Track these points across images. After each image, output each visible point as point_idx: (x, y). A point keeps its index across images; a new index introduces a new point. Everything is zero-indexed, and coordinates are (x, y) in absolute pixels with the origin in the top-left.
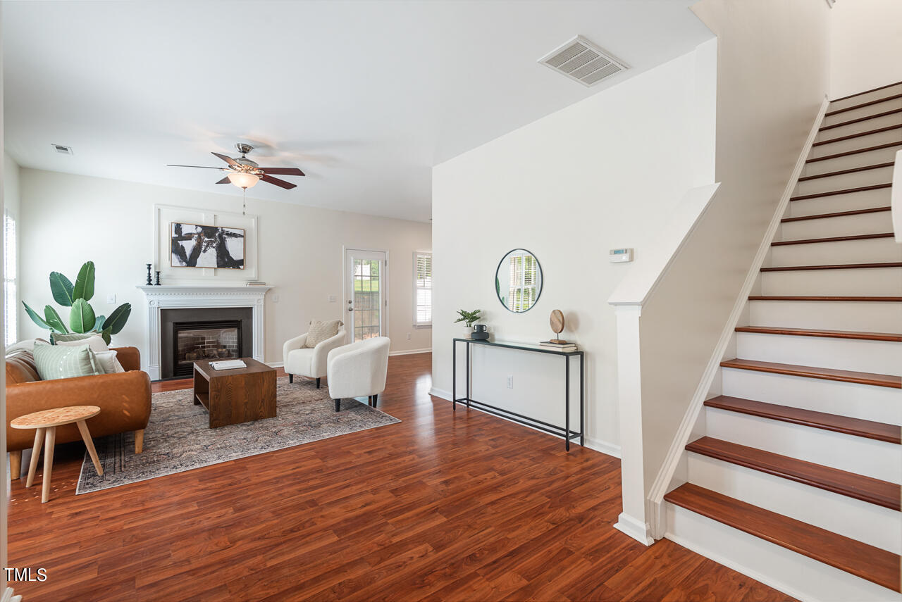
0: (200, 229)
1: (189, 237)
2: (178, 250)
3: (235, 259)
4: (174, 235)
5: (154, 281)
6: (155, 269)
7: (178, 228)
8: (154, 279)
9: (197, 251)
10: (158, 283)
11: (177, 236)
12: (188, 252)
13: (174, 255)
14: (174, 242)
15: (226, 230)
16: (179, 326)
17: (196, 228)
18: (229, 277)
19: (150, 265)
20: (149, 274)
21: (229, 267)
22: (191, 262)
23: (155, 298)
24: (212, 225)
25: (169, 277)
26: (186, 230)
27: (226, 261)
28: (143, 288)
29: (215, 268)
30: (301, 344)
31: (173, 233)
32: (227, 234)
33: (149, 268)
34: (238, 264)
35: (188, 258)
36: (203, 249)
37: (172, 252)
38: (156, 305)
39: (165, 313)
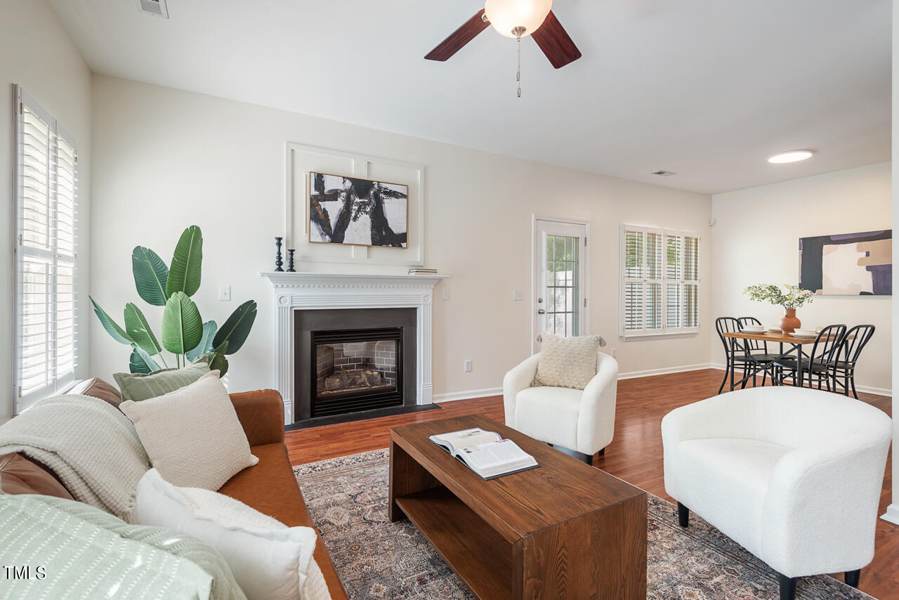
0: (348, 184)
1: (334, 195)
2: (318, 217)
3: (395, 231)
4: (314, 193)
5: (285, 266)
6: (287, 246)
7: (319, 180)
8: (286, 263)
9: (344, 219)
10: (292, 269)
11: (317, 193)
12: (333, 220)
13: (313, 225)
14: (314, 202)
15: (384, 185)
16: (321, 337)
17: (344, 182)
18: (387, 261)
19: (280, 239)
20: (279, 253)
21: (387, 244)
22: (337, 236)
23: (287, 292)
24: (365, 178)
25: (305, 258)
26: (330, 184)
27: (384, 236)
28: (270, 276)
29: (368, 246)
30: (530, 379)
31: (313, 189)
32: (385, 193)
33: (279, 245)
34: (398, 240)
35: (333, 228)
36: (353, 215)
37: (311, 218)
38: (287, 304)
39: (300, 316)
